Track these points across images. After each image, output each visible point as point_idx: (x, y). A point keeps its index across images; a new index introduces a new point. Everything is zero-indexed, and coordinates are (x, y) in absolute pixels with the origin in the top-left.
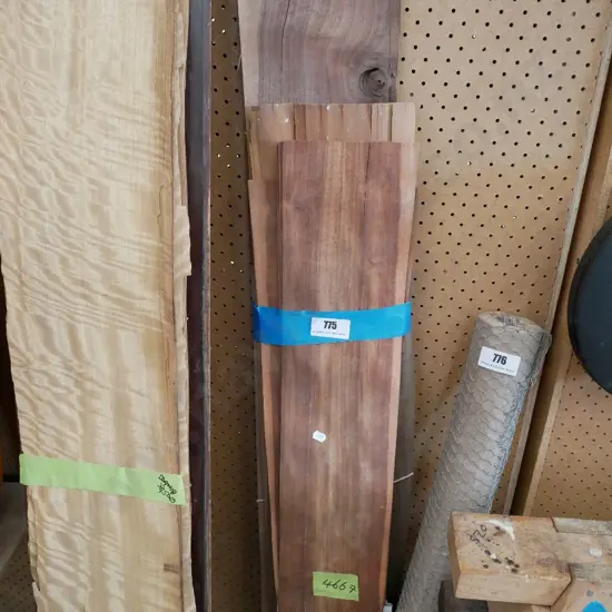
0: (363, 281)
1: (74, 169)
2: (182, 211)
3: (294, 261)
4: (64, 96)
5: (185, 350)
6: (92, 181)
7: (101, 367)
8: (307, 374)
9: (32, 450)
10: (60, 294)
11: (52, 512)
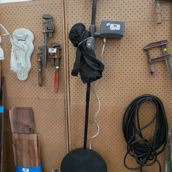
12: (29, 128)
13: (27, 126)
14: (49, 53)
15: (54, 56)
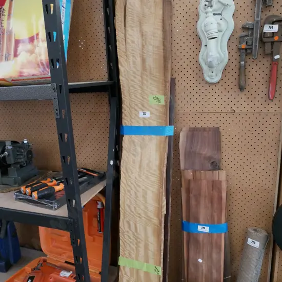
0: (212, 216)
1: (139, 186)
2: (164, 198)
3: (193, 210)
4: (138, 170)
5: (163, 233)
6: (143, 190)
7: (142, 235)
8: (197, 242)
9: (122, 256)
10: (133, 216)
11: (125, 274)
12: (212, 160)
13: (210, 158)
14: (264, 33)
15: (273, 37)
